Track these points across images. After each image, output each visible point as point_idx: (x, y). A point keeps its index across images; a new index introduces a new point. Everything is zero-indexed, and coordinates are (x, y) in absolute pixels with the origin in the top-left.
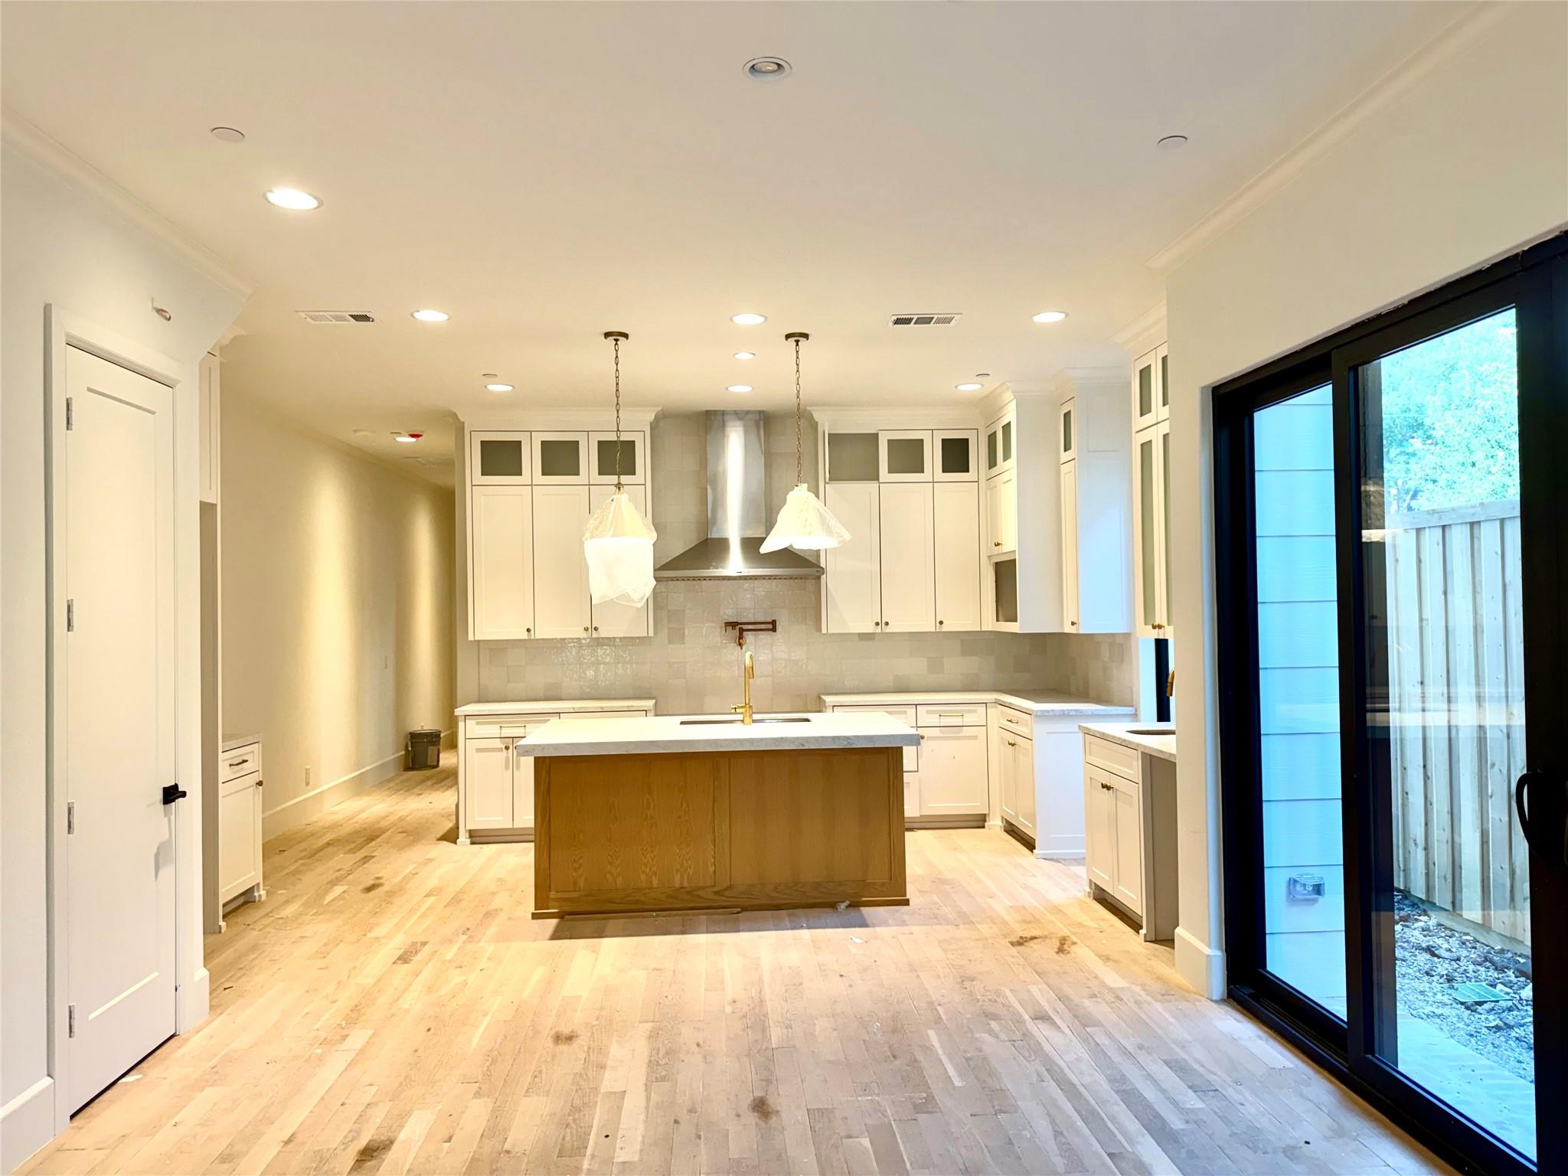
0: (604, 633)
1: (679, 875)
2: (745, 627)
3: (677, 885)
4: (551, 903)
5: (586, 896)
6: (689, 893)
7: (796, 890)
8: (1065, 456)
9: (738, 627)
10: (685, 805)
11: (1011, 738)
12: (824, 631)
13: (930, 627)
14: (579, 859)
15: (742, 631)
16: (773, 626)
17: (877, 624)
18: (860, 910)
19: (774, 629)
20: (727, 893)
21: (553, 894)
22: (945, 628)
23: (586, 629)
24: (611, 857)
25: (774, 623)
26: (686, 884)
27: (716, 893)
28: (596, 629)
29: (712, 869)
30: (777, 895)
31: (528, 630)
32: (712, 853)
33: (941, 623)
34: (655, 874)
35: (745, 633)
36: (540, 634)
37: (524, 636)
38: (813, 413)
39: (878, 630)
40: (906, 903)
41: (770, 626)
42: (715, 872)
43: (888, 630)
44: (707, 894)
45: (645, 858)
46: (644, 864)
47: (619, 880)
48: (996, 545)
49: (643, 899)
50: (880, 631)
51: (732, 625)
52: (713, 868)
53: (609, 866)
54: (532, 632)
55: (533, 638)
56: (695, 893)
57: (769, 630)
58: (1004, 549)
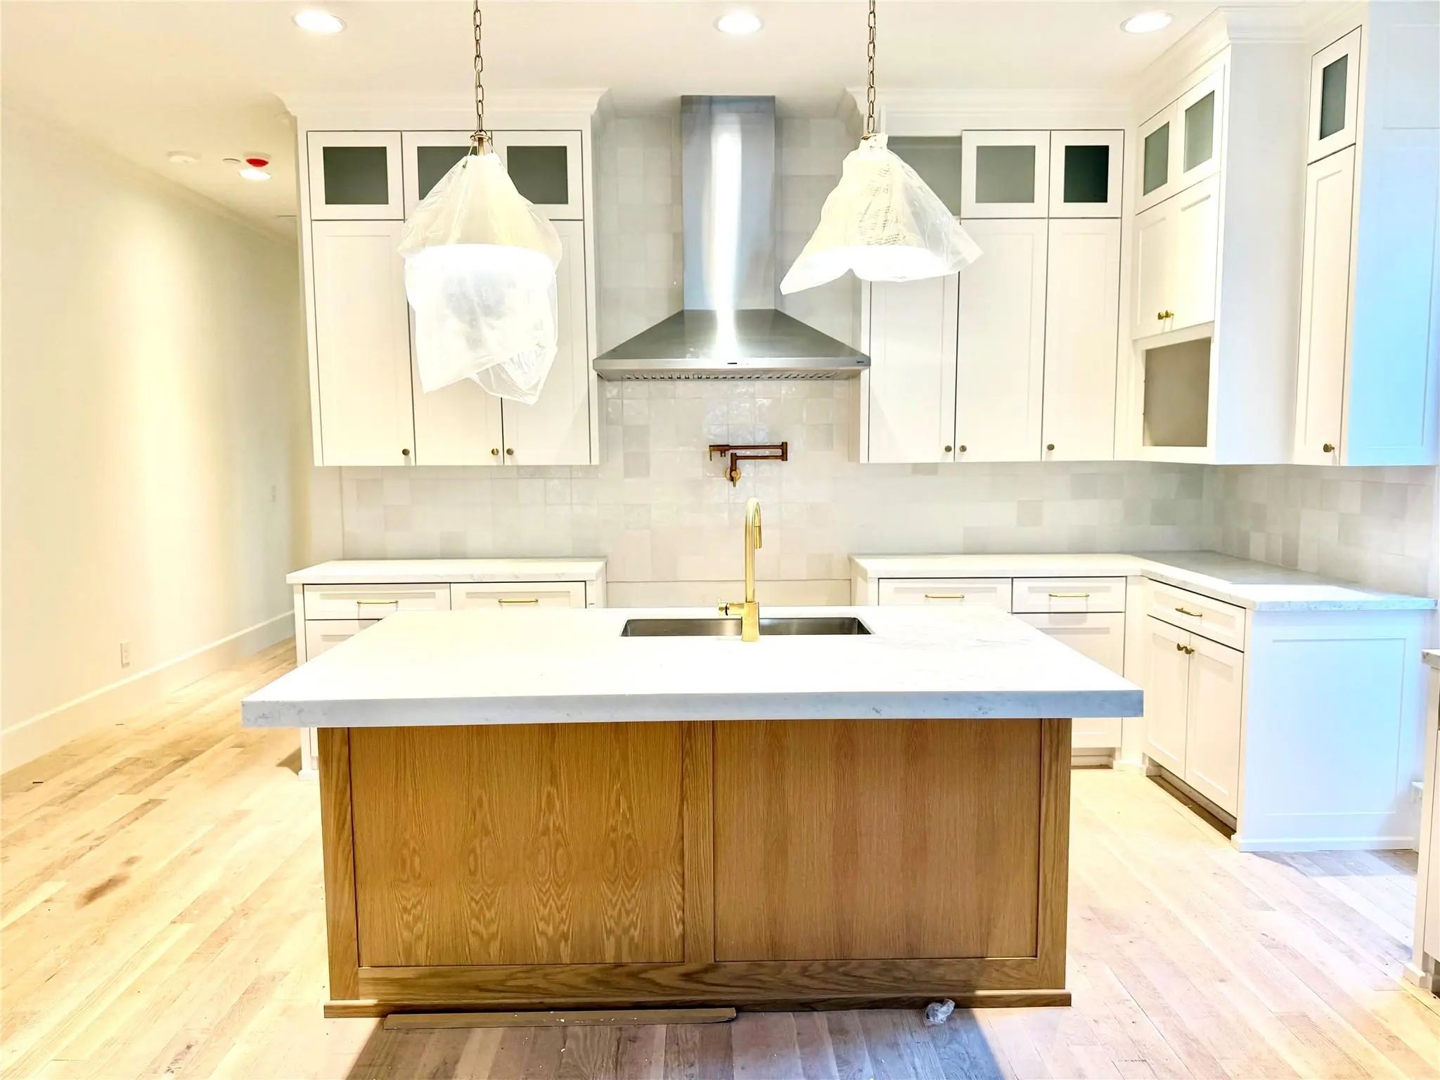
0: (521, 458)
1: (612, 939)
2: (740, 453)
3: (610, 957)
4: (362, 989)
5: (432, 975)
6: (633, 975)
7: (845, 974)
8: (1318, 147)
9: (729, 453)
10: (624, 805)
11: (1185, 639)
12: (863, 459)
13: (1032, 453)
14: (414, 906)
15: (735, 458)
16: (782, 452)
17: (949, 449)
18: (972, 1017)
19: (784, 457)
20: (709, 977)
21: (365, 972)
22: (1056, 456)
23: (496, 452)
24: (477, 903)
25: (784, 447)
26: (626, 958)
27: (687, 976)
28: (510, 452)
29: (678, 931)
30: (806, 982)
31: (405, 452)
32: (679, 899)
33: (1051, 447)
34: (565, 936)
35: (739, 462)
36: (425, 458)
37: (400, 460)
39: (949, 459)
40: (1065, 1001)
41: (779, 452)
42: (683, 936)
43: (966, 457)
44: (667, 977)
45: (545, 906)
46: (542, 919)
47: (494, 948)
48: (1160, 317)
49: (542, 984)
50: (952, 460)
51: (722, 449)
52: (681, 927)
53: (474, 922)
54: (412, 454)
55: (413, 464)
56: (643, 976)
57: (776, 457)
58: (1177, 322)
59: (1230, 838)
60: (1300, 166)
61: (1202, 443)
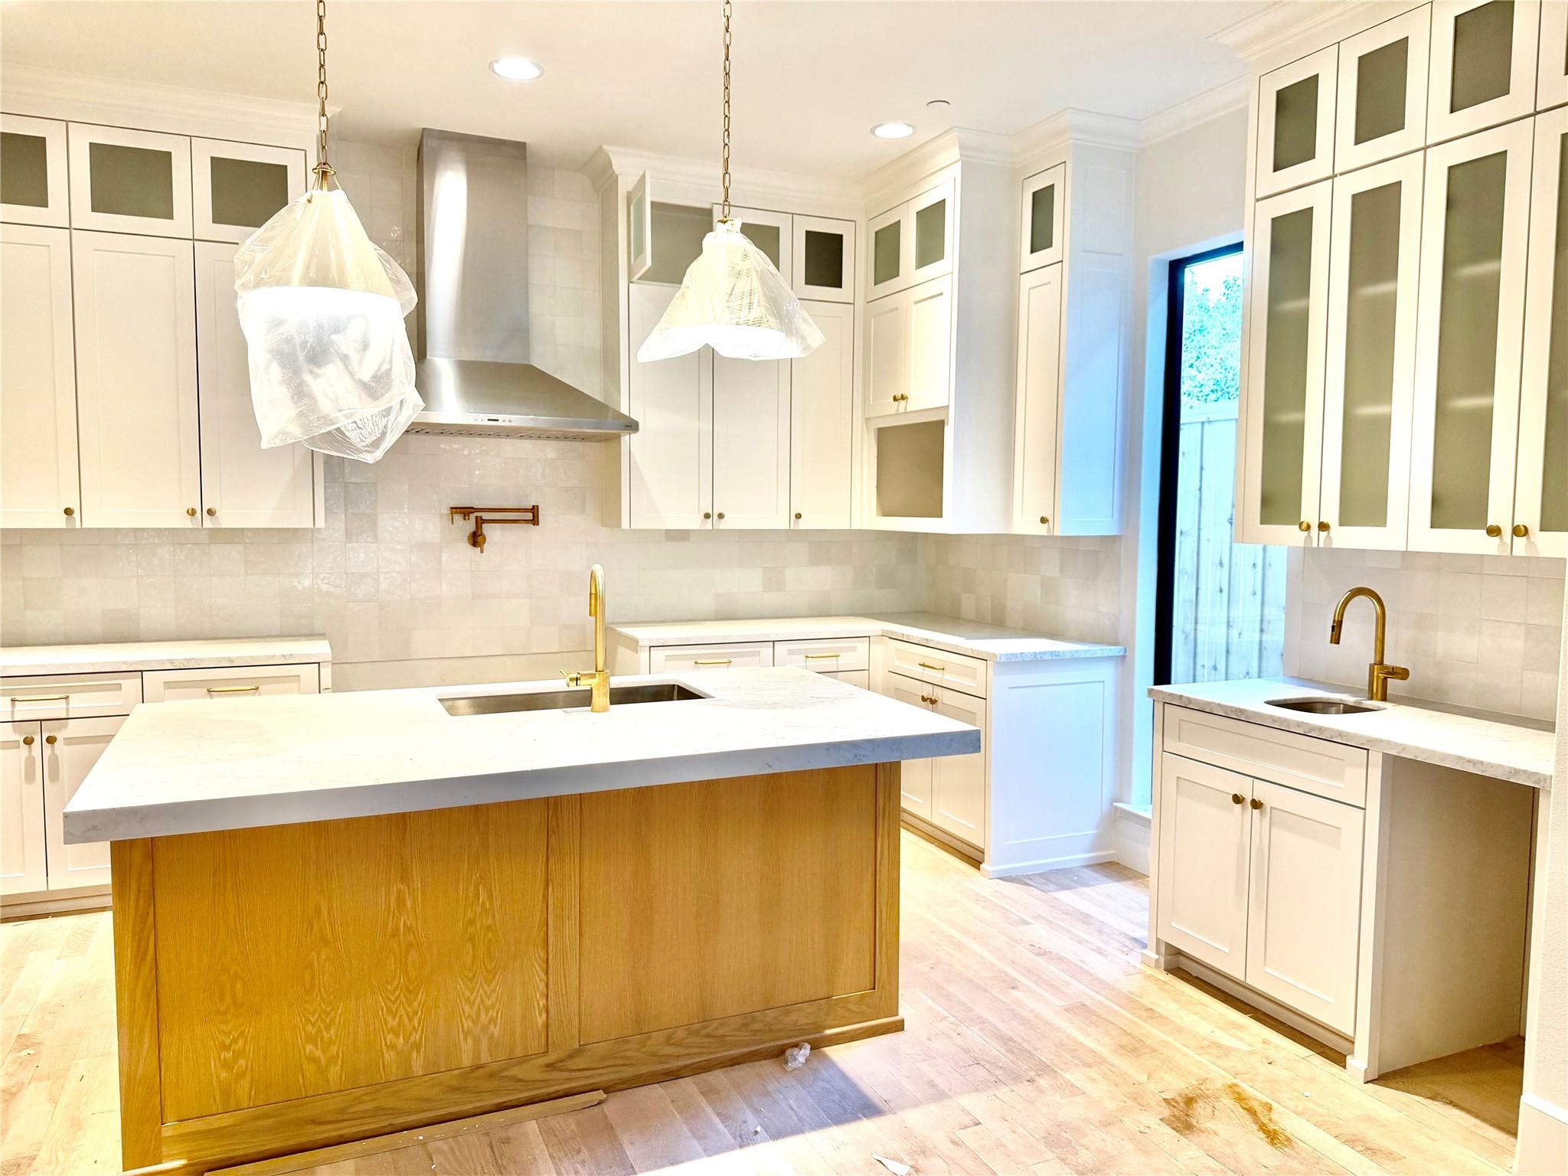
0: (227, 520)
1: (470, 1040)
2: (486, 516)
3: (467, 1063)
4: (164, 1150)
5: (256, 1118)
6: (491, 1076)
7: (708, 1036)
8: (1029, 260)
9: (473, 516)
10: (483, 896)
11: (927, 691)
12: (625, 525)
13: (782, 522)
14: (235, 1040)
15: (480, 522)
16: (533, 516)
17: (707, 516)
18: (825, 1056)
19: (535, 521)
20: (571, 1064)
21: (169, 1129)
22: (803, 524)
23: (192, 513)
24: (313, 1025)
25: (534, 510)
26: (485, 1058)
27: (550, 1066)
28: (210, 512)
29: (541, 1020)
30: (670, 1050)
31: (68, 512)
32: (542, 986)
33: (799, 516)
34: (417, 1046)
35: (484, 526)
36: (93, 518)
37: (60, 522)
38: (611, 156)
39: (708, 525)
40: (899, 1027)
41: (530, 516)
42: (547, 1026)
43: (724, 525)
44: (530, 1071)
45: (394, 1017)
46: (392, 1030)
47: (334, 1072)
48: (895, 399)
49: (390, 1103)
50: (711, 528)
51: (465, 511)
52: (544, 1015)
53: (309, 1047)
54: (76, 515)
55: (78, 526)
56: (504, 1074)
57: (527, 521)
58: (913, 405)
59: (979, 869)
60: (1013, 277)
61: (937, 513)
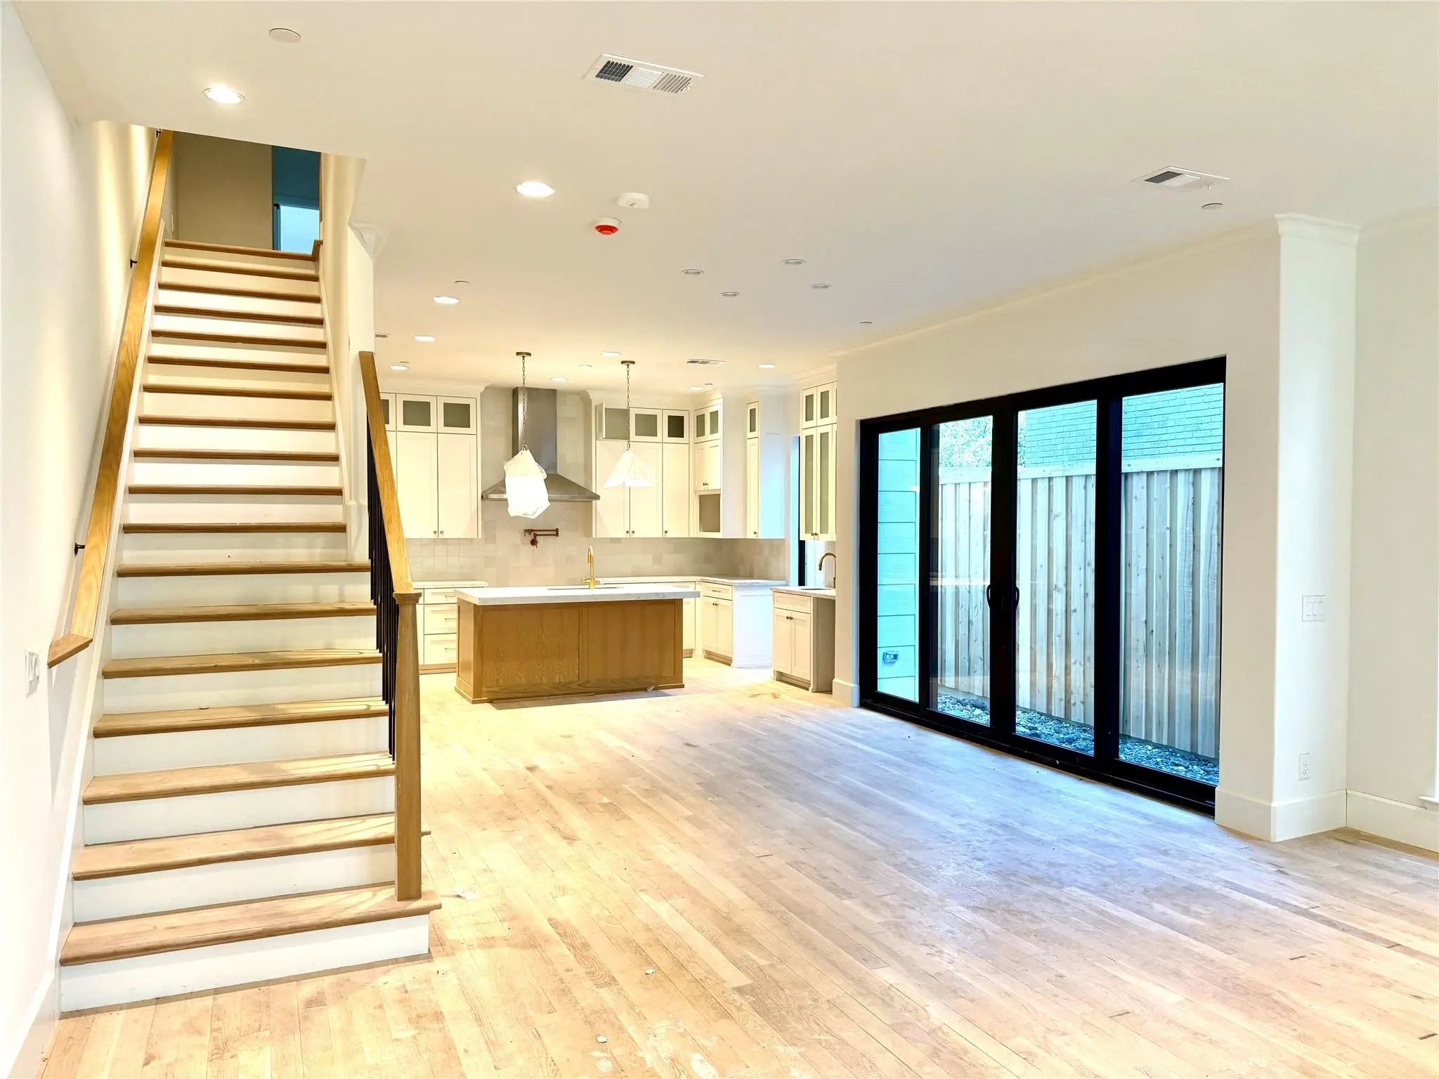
0: (447, 535)
1: (558, 676)
2: (538, 533)
3: (557, 681)
4: (483, 694)
5: (504, 689)
6: (563, 685)
7: (625, 682)
8: (750, 435)
9: (533, 533)
11: (715, 601)
12: (594, 536)
13: (659, 534)
14: (499, 669)
15: (536, 535)
17: (628, 532)
18: (658, 690)
19: (557, 535)
20: (587, 685)
21: (484, 689)
22: (668, 535)
23: (435, 532)
24: (519, 666)
25: (557, 530)
26: (562, 681)
27: (579, 685)
28: (442, 532)
29: (577, 672)
30: (613, 685)
32: (577, 663)
33: (666, 532)
34: (544, 676)
35: (538, 537)
38: (590, 393)
39: (628, 536)
40: (683, 686)
41: (555, 533)
42: (579, 673)
43: (635, 536)
44: (574, 686)
48: (704, 484)
49: (537, 690)
50: (626, 537)
51: (529, 531)
56: (569, 685)
57: (554, 535)
58: (710, 487)
59: (729, 667)
60: (745, 439)
61: (718, 531)
